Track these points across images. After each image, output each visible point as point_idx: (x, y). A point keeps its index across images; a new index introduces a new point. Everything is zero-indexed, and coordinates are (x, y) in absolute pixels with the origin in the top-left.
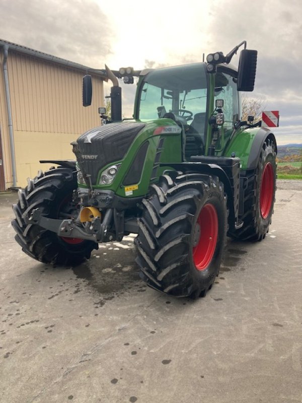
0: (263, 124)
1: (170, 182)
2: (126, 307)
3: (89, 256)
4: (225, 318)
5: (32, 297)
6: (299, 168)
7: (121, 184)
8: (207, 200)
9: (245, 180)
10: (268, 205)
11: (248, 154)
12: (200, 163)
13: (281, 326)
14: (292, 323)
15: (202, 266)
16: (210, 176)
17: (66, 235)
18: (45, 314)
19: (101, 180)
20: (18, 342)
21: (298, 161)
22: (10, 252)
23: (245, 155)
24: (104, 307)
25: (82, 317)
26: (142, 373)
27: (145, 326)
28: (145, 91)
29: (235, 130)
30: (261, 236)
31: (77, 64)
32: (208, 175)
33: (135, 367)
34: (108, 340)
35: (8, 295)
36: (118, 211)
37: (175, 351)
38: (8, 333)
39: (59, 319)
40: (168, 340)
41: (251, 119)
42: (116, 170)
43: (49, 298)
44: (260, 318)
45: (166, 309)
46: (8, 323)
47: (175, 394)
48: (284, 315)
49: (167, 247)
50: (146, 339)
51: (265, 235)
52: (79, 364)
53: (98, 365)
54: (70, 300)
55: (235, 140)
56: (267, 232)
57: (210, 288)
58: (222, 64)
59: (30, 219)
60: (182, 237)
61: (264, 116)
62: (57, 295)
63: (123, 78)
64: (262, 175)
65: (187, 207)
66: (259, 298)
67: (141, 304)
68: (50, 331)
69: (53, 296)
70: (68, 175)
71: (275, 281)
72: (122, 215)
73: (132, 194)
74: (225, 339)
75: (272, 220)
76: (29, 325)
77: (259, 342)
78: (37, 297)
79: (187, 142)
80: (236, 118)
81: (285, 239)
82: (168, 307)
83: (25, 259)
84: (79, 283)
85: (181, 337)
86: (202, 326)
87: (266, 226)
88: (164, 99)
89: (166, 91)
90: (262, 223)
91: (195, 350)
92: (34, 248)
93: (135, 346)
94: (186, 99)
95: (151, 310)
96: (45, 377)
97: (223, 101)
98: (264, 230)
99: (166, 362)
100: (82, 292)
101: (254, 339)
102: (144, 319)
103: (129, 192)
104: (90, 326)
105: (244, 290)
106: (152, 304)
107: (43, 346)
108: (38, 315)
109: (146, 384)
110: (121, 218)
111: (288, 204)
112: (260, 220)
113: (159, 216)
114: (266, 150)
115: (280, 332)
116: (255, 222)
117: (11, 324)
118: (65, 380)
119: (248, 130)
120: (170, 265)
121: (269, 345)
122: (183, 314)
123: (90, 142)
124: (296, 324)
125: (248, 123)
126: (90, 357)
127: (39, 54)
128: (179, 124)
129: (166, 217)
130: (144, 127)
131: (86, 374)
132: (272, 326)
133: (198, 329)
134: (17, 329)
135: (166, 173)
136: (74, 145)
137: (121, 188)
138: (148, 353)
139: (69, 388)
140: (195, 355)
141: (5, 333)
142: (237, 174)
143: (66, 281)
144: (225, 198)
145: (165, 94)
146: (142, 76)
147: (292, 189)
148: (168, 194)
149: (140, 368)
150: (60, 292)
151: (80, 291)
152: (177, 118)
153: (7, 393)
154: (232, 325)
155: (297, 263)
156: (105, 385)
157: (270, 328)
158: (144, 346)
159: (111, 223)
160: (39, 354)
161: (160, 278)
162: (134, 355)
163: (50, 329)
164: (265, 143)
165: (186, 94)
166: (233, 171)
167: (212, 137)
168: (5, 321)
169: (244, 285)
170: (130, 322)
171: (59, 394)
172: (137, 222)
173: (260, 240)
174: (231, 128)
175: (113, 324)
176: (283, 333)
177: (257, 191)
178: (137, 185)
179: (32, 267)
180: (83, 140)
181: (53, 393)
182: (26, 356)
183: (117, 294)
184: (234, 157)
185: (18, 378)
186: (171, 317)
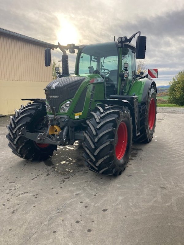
0: (149, 76)
1: (102, 110)
2: (78, 183)
3: (52, 155)
4: (134, 185)
5: (21, 179)
6: (166, 100)
7: (73, 112)
8: (122, 120)
9: (140, 108)
10: (152, 122)
11: (141, 94)
12: (117, 99)
13: (165, 188)
14: (171, 186)
15: (119, 157)
16: (124, 107)
17: (41, 142)
18: (31, 188)
19: (61, 110)
20: (18, 205)
21: (166, 96)
22: (3, 153)
23: (139, 94)
24: (65, 183)
25: (54, 189)
26: (92, 217)
27: (90, 192)
28: (82, 57)
29: (133, 80)
30: (149, 140)
31: (35, 39)
32: (122, 106)
33: (88, 214)
34: (70, 201)
35: (7, 179)
36: (71, 127)
37: (109, 204)
38: (11, 200)
39: (40, 191)
40: (104, 199)
41: (142, 73)
42: (70, 104)
43: (32, 179)
44: (153, 185)
45: (101, 182)
46: (10, 194)
47: (112, 227)
48: (166, 182)
49: (101, 147)
50: (92, 199)
51: (151, 139)
52: (56, 214)
53: (67, 214)
54: (45, 180)
55: (133, 85)
56: (153, 138)
57: (124, 169)
58: (126, 43)
59: (20, 133)
60: (110, 141)
61: (149, 72)
62: (36, 177)
63: (69, 50)
64: (149, 105)
65: (112, 124)
66: (152, 174)
67: (86, 180)
68: (36, 198)
69: (34, 178)
70: (40, 107)
71: (159, 164)
72: (73, 130)
73: (79, 117)
74: (135, 197)
75: (155, 131)
76: (23, 195)
77: (154, 197)
78: (25, 179)
79: (107, 87)
80: (133, 73)
81: (163, 141)
82: (102, 181)
83: (13, 157)
84: (48, 170)
85: (111, 197)
86: (122, 190)
87: (152, 134)
88: (92, 62)
89: (93, 57)
90: (150, 132)
91: (120, 203)
92: (20, 151)
93: (86, 203)
94: (104, 62)
95: (93, 183)
96: (38, 222)
97: (128, 64)
98: (151, 137)
99: (104, 210)
100: (51, 175)
101: (151, 196)
102: (89, 188)
103: (77, 116)
104: (58, 194)
105: (143, 170)
106: (92, 180)
107: (34, 206)
108: (27, 189)
109: (96, 222)
110: (73, 131)
111: (162, 121)
112: (149, 131)
113: (96, 130)
114: (151, 91)
115: (165, 191)
116: (146, 131)
117: (12, 195)
118: (50, 223)
119: (140, 80)
120: (103, 157)
121: (159, 198)
122: (110, 185)
123: (54, 88)
124: (172, 187)
125: (141, 76)
126: (62, 210)
127: (12, 33)
128: (103, 77)
129: (100, 130)
130: (84, 79)
131: (61, 219)
132: (160, 189)
133: (120, 192)
134: (16, 197)
135: (98, 105)
136: (45, 90)
137: (73, 114)
138: (94, 206)
139: (52, 227)
140: (120, 206)
141: (9, 200)
142: (136, 105)
143: (40, 169)
144: (131, 118)
145: (93, 59)
146: (80, 49)
147: (164, 113)
148: (101, 117)
149: (91, 214)
150: (38, 176)
151: (49, 174)
152: (101, 73)
153: (17, 233)
154: (138, 189)
155: (170, 154)
156: (72, 224)
157: (159, 189)
158: (91, 203)
159: (67, 134)
160: (32, 210)
161: (97, 164)
162: (86, 208)
163: (36, 196)
164: (151, 87)
165: (105, 59)
166: (134, 104)
167: (121, 84)
168: (8, 193)
169: (143, 167)
170: (81, 190)
171: (47, 231)
172: (83, 133)
173: (149, 142)
174: (131, 79)
175: (72, 192)
176: (166, 192)
177: (147, 114)
178: (81, 112)
179: (18, 162)
180: (50, 87)
181: (44, 230)
182: (24, 212)
183: (71, 175)
184: (134, 95)
185: (23, 224)
186: (104, 186)
